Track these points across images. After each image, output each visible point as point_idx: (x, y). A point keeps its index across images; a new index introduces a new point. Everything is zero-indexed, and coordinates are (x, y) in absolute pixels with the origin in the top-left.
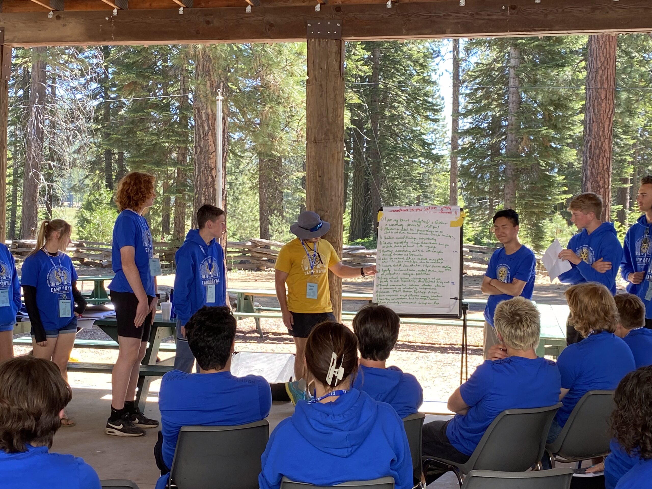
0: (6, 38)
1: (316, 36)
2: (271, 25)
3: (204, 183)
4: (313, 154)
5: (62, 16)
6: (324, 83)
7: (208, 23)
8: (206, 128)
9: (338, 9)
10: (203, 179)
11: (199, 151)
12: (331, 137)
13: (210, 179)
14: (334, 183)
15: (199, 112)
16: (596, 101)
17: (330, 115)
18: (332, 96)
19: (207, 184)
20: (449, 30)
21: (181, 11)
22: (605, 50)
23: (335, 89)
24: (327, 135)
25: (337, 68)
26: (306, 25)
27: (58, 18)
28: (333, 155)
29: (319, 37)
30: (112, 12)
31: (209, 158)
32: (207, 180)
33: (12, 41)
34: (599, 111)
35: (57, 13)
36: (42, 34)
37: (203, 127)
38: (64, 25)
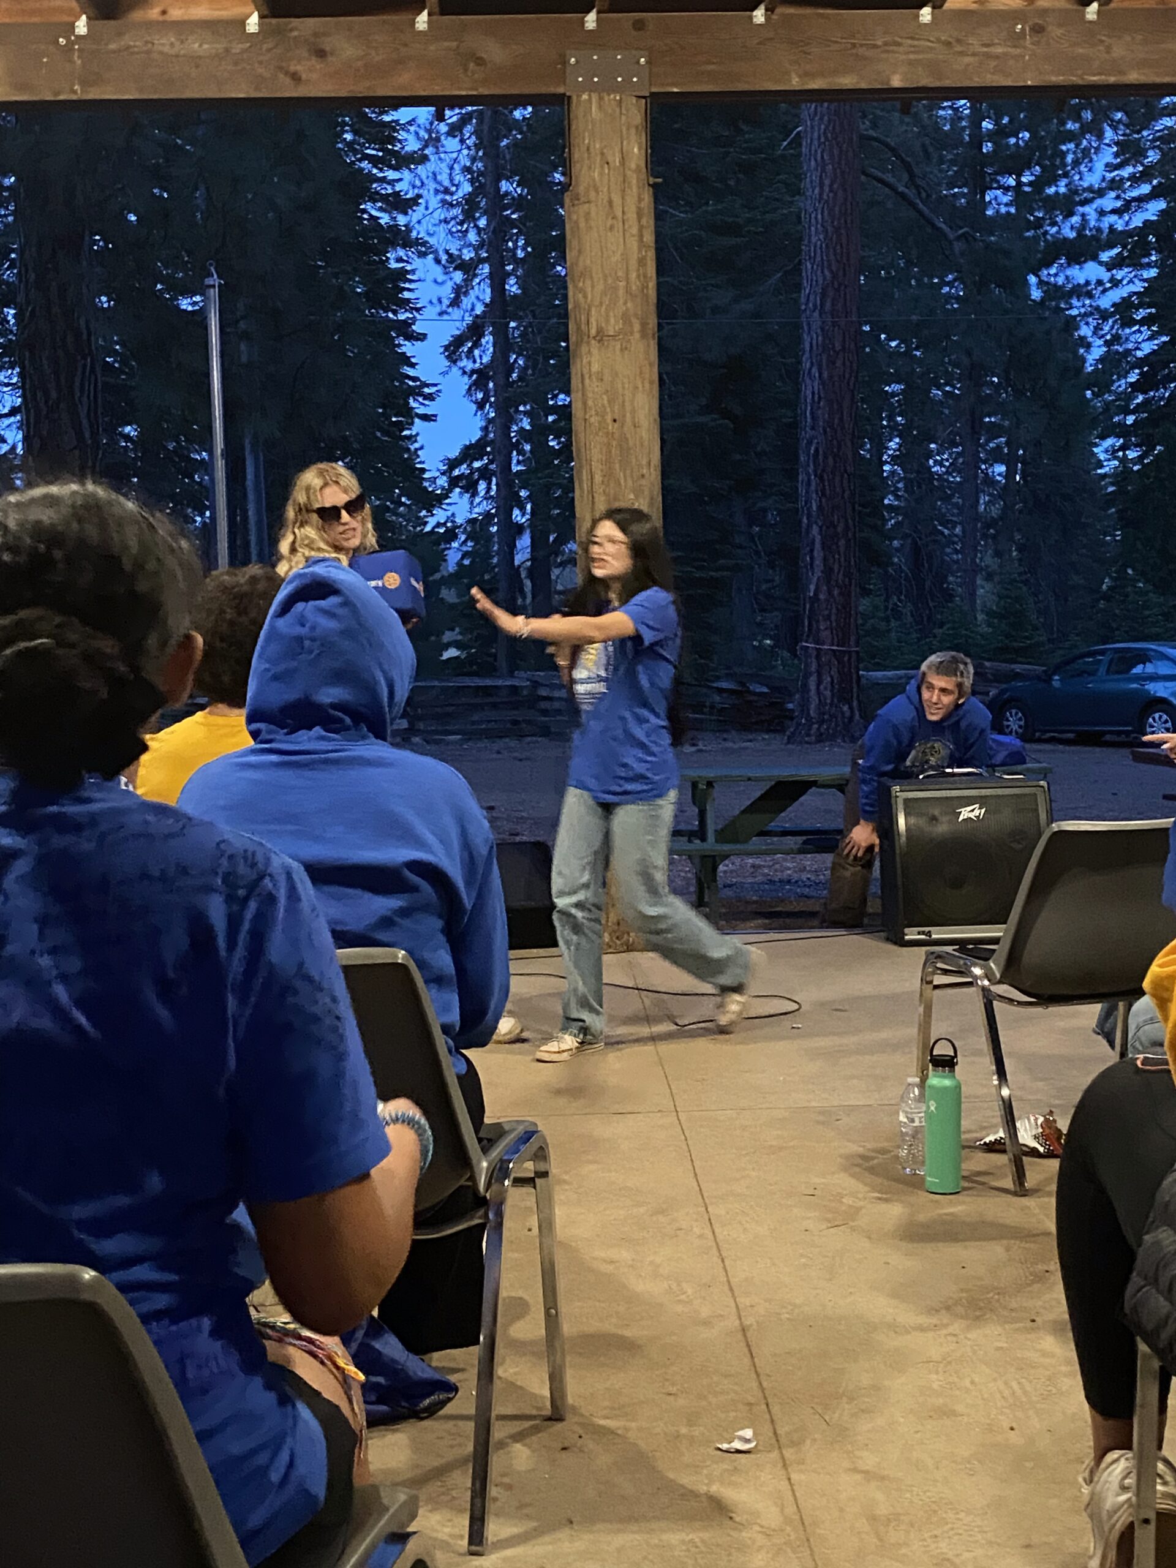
1: (588, 88)
2: (479, 61)
4: (595, 368)
6: (616, 198)
7: (320, 53)
9: (639, 24)
12: (637, 327)
14: (646, 436)
16: (824, 357)
17: (633, 276)
20: (897, 78)
21: (252, 24)
22: (838, 247)
24: (626, 322)
25: (642, 163)
26: (565, 63)
28: (642, 371)
29: (597, 90)
30: (73, 27)
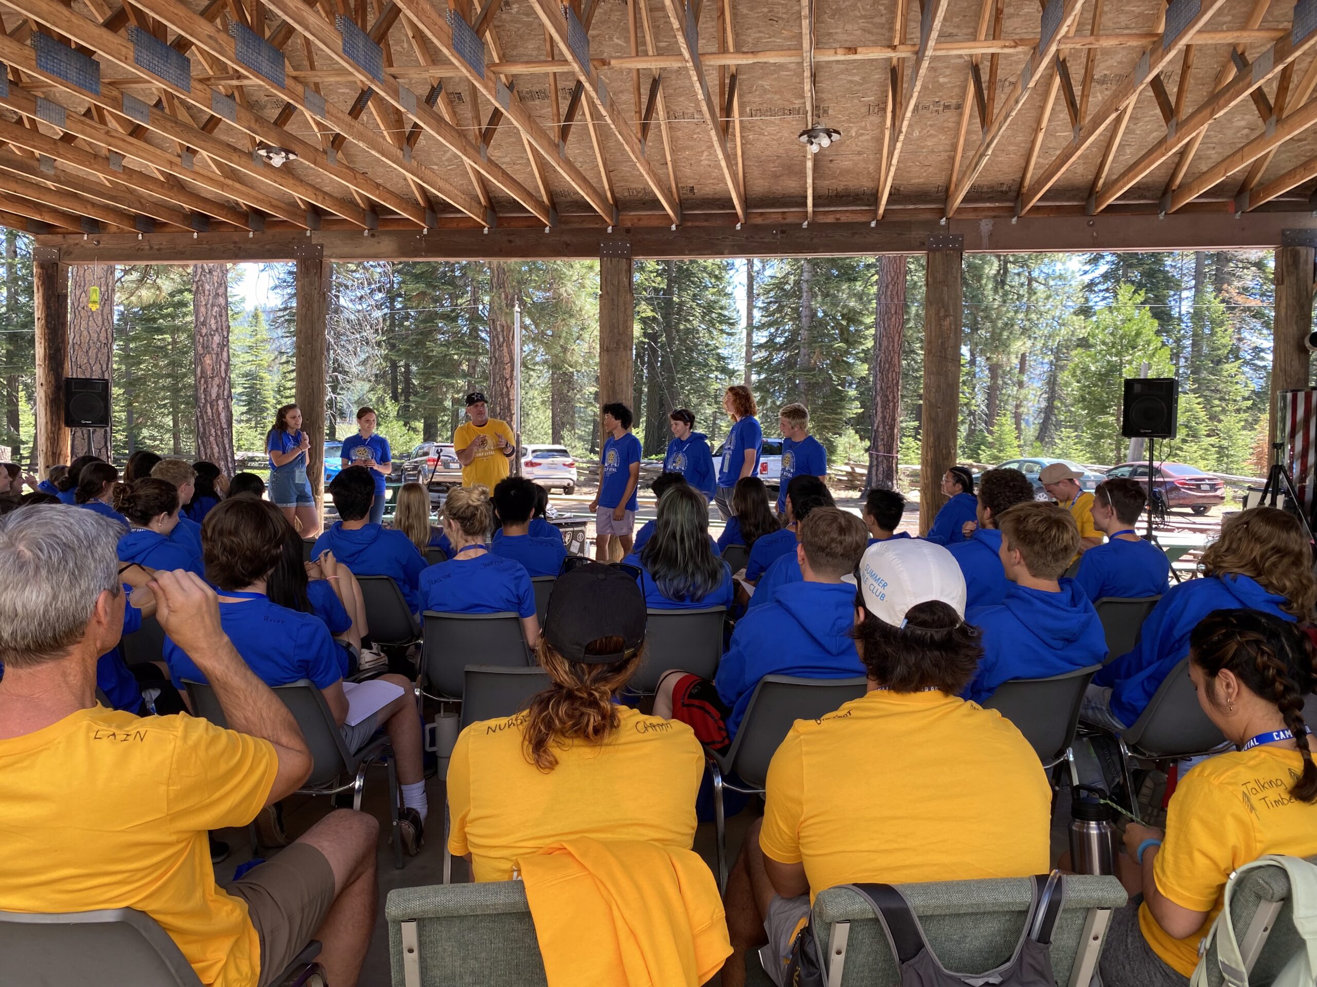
0: (325, 253)
1: (608, 255)
2: (568, 245)
3: (499, 393)
4: (605, 362)
5: (377, 234)
6: (615, 298)
7: (510, 241)
8: (501, 340)
9: (628, 231)
10: (498, 389)
11: (494, 361)
12: (622, 346)
13: (505, 389)
14: (625, 388)
15: (493, 323)
16: (886, 316)
17: (621, 327)
18: (623, 309)
19: (502, 394)
20: (726, 251)
21: (486, 230)
23: (625, 303)
24: (618, 344)
25: (627, 284)
26: (599, 245)
27: (373, 236)
28: (623, 363)
29: (611, 256)
30: (422, 231)
31: (504, 369)
32: (501, 390)
33: (331, 257)
34: (889, 326)
35: (372, 232)
36: (359, 251)
37: (498, 338)
38: (379, 243)
